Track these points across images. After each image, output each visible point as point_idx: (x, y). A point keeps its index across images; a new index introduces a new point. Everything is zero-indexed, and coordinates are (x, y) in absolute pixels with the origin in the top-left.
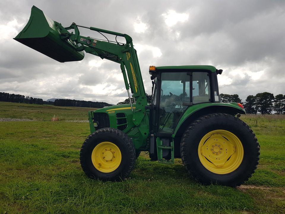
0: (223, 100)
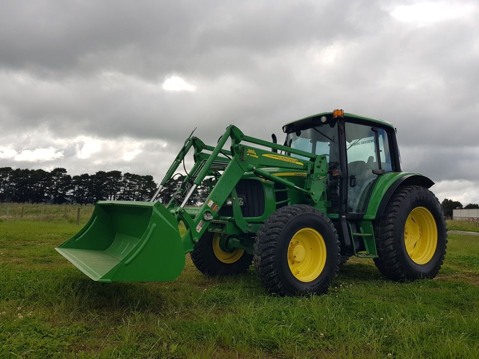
0: (129, 183)
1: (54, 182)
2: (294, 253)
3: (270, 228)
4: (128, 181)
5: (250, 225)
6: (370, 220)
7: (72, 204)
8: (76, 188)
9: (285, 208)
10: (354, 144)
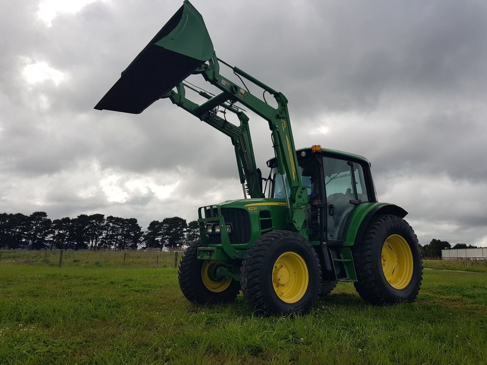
0: (111, 227)
1: (32, 226)
2: (279, 276)
3: (256, 251)
4: (111, 224)
5: (237, 251)
6: (349, 247)
7: (51, 250)
8: (56, 232)
9: (269, 234)
10: (334, 178)
